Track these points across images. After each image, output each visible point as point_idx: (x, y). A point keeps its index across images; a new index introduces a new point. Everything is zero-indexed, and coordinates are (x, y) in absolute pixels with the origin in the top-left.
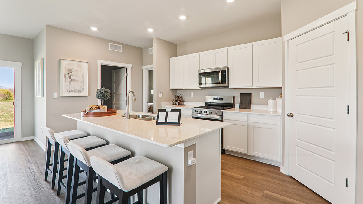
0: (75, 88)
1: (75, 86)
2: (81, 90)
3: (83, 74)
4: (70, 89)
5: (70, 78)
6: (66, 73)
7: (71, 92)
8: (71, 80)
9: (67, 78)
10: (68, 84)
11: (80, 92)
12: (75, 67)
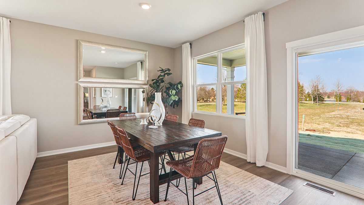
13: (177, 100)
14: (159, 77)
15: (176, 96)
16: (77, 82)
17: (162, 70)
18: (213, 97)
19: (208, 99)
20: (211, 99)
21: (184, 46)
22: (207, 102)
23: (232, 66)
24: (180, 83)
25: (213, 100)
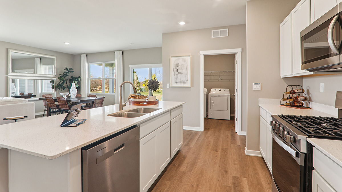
0: (180, 79)
1: (181, 77)
2: (186, 81)
3: (187, 67)
4: (177, 80)
5: (177, 71)
6: (175, 68)
7: (178, 83)
8: (178, 73)
9: (175, 72)
10: (176, 76)
11: (185, 83)
12: (180, 61)
13: (78, 87)
14: (64, 73)
15: (77, 85)
16: (7, 76)
17: (67, 69)
18: (99, 86)
19: (95, 88)
20: (98, 88)
21: (82, 56)
22: (94, 91)
23: (113, 67)
24: (80, 77)
25: (100, 89)
